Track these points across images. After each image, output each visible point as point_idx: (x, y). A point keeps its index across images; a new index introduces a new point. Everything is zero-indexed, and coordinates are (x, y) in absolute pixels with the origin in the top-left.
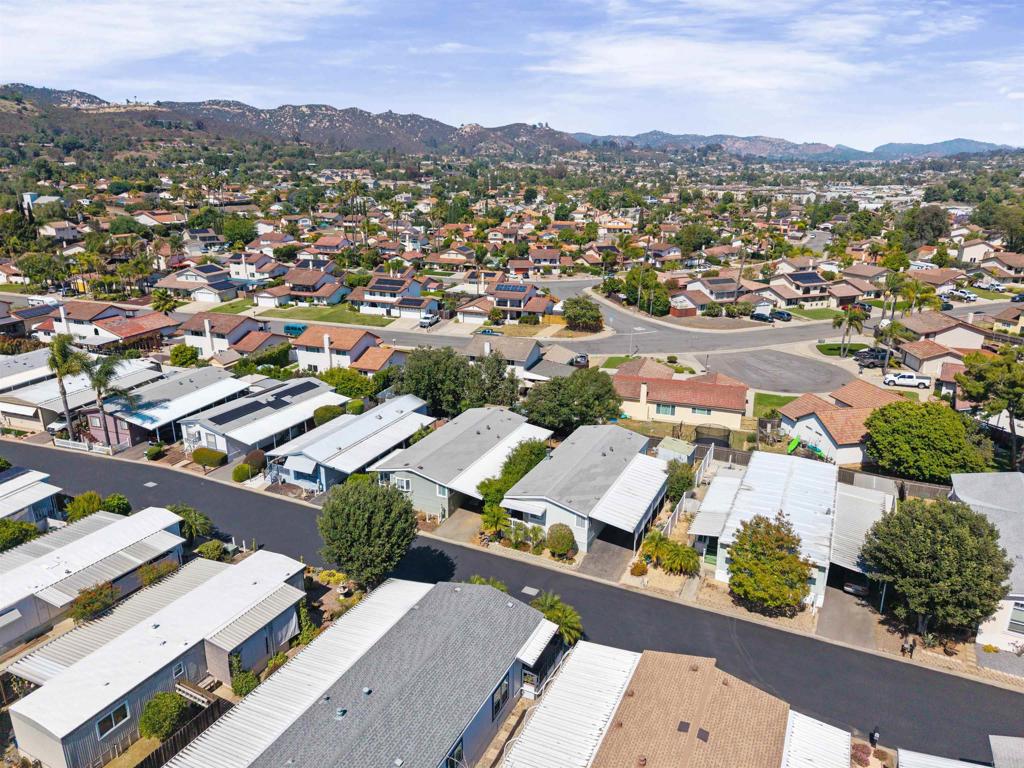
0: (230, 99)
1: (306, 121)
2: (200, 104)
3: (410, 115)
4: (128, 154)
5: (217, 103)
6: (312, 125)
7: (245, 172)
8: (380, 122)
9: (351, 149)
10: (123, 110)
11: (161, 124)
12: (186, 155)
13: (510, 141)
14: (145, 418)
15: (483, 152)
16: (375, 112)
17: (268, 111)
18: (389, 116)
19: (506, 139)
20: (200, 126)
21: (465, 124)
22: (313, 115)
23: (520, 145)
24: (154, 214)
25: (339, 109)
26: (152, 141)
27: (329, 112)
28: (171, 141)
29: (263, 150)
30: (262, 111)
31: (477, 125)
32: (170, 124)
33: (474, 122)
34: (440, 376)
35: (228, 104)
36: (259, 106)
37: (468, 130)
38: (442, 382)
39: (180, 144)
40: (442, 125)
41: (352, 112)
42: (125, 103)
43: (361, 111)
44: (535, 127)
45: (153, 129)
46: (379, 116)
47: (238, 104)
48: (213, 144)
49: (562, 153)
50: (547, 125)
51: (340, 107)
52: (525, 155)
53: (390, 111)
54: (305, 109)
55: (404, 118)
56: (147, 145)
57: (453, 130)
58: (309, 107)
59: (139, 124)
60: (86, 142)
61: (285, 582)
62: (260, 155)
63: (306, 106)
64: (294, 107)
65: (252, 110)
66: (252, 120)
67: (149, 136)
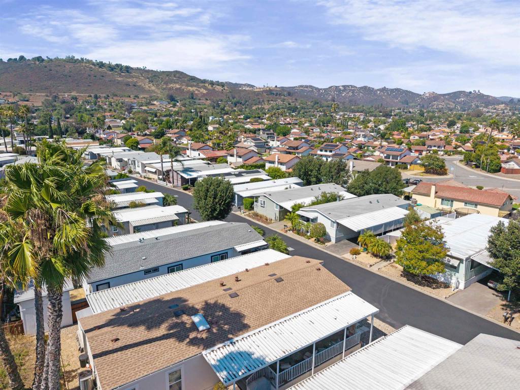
0: (308, 85)
1: (341, 93)
2: (295, 87)
3: (395, 89)
4: (257, 106)
5: (301, 86)
6: (343, 95)
7: (303, 113)
8: (379, 92)
9: (359, 105)
10: (262, 90)
11: (273, 94)
12: (280, 107)
13: (453, 101)
14: (188, 175)
15: (435, 107)
16: (376, 88)
17: (324, 89)
18: (384, 90)
19: (451, 99)
20: (289, 94)
21: (426, 92)
22: (345, 90)
23: (459, 103)
24: (253, 125)
25: (358, 87)
26: (269, 101)
27: (353, 89)
28: (275, 101)
29: (315, 104)
30: (321, 89)
31: (434, 92)
32: (277, 93)
33: (431, 91)
34: (311, 168)
35: (307, 87)
36: (320, 87)
37: (428, 95)
38: (311, 171)
39: (279, 102)
40: (412, 93)
41: (365, 88)
42: (263, 87)
43: (369, 87)
44: (470, 93)
45: (270, 96)
46: (378, 90)
47: (311, 87)
48: (293, 102)
49: (486, 106)
50: (479, 91)
51: (358, 86)
52: (461, 108)
53: (385, 87)
54: (341, 87)
55: (392, 90)
56: (266, 103)
57: (418, 95)
58: (343, 86)
59: (265, 94)
60: (243, 102)
61: (176, 214)
62: (313, 106)
63: (342, 86)
64: (336, 87)
65: (317, 89)
66: (316, 93)
67: (268, 99)
